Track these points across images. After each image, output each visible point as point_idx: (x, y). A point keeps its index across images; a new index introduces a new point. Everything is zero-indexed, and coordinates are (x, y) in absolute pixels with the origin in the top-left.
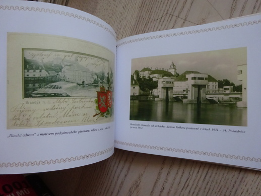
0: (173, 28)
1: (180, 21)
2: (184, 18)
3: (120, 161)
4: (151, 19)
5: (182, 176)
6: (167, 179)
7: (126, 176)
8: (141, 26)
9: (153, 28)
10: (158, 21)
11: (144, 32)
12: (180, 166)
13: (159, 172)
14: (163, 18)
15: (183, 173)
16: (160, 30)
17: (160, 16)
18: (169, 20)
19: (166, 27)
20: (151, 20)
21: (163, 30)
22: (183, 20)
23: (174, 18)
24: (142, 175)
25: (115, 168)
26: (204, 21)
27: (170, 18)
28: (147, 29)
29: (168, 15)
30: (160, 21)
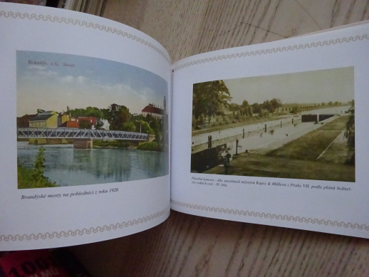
0: (250, 43)
1: (261, 34)
2: (266, 28)
4: (220, 31)
5: (269, 247)
8: (207, 41)
9: (223, 44)
10: (231, 32)
11: (210, 49)
13: (237, 243)
14: (237, 30)
15: (270, 243)
16: (232, 46)
17: (233, 27)
18: (246, 32)
19: (242, 41)
20: (219, 33)
21: (237, 46)
22: (264, 32)
23: (252, 29)
24: (213, 246)
26: (294, 33)
27: (247, 29)
28: (215, 45)
29: (244, 25)
30: (233, 34)
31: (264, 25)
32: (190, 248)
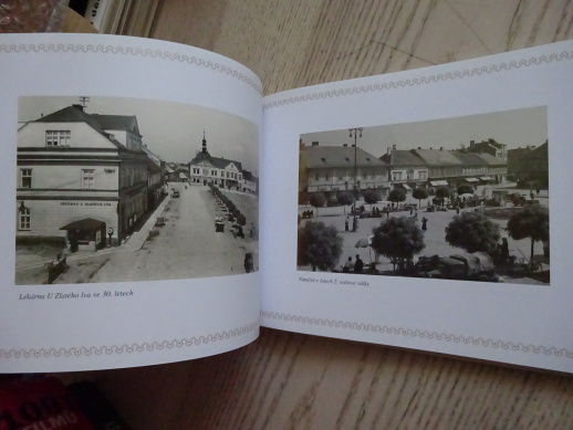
0: (384, 72)
1: (401, 58)
2: (409, 51)
3: (270, 354)
4: (338, 52)
5: (404, 386)
6: (371, 393)
7: (283, 386)
8: (318, 66)
10: (354, 55)
11: (323, 80)
12: (398, 367)
13: (355, 379)
14: (364, 51)
15: (406, 380)
16: (356, 77)
17: (358, 47)
18: (377, 55)
19: (371, 70)
20: (337, 56)
22: (406, 57)
23: (387, 52)
24: (318, 384)
25: (261, 367)
26: (450, 58)
27: (379, 50)
28: (330, 74)
29: (374, 45)
30: (357, 58)
31: (406, 45)
32: (289, 373)
